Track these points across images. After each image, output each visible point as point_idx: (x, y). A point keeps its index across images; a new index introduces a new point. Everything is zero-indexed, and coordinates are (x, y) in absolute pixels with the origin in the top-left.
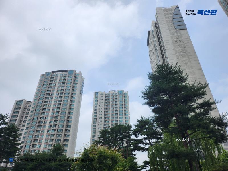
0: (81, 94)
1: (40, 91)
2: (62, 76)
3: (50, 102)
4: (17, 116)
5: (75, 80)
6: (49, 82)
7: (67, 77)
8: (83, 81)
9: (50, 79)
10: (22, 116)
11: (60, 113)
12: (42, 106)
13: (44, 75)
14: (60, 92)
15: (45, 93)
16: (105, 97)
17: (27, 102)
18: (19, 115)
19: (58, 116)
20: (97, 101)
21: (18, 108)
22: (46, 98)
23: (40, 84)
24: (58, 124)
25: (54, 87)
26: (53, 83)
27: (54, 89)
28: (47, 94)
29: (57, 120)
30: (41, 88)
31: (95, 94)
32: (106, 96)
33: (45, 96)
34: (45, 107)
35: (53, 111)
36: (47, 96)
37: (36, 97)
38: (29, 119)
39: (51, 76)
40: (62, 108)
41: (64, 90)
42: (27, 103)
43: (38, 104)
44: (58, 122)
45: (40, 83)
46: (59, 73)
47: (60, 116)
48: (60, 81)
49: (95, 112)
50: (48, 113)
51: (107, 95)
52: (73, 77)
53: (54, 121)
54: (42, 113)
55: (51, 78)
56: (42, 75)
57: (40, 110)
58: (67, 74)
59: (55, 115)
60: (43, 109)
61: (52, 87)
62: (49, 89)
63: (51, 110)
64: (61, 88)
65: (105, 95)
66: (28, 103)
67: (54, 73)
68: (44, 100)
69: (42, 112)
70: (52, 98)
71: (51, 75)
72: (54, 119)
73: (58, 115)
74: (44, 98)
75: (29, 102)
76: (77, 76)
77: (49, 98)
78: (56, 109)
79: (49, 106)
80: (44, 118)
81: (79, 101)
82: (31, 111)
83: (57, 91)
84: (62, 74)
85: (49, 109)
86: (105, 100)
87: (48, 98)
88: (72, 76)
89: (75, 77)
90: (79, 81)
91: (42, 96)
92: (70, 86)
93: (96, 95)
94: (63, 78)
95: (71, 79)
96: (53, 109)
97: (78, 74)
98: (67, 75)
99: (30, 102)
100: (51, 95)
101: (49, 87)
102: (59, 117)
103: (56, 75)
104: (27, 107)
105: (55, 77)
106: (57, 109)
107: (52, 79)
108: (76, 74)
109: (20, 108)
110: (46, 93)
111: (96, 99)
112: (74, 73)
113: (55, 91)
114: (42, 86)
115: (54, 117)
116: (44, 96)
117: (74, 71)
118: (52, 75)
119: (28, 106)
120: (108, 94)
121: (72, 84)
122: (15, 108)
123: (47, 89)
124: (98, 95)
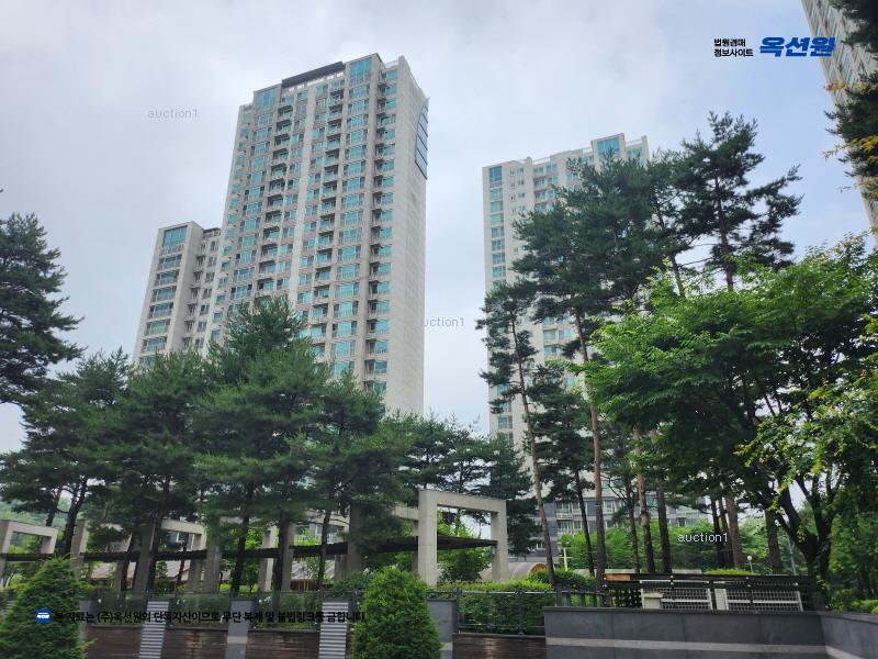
0: (420, 167)
1: (245, 178)
2: (325, 92)
3: (287, 214)
4: (175, 288)
5: (381, 102)
6: (274, 133)
7: (346, 93)
8: (420, 107)
9: (276, 119)
10: (192, 289)
11: (335, 253)
12: (261, 235)
13: (250, 107)
14: (323, 163)
15: (263, 180)
16: (536, 181)
17: (205, 232)
18: (179, 284)
19: (328, 268)
20: (499, 206)
21: (173, 258)
22: (271, 200)
23: (240, 150)
24: (331, 300)
25: (299, 147)
26: (291, 133)
27: (300, 155)
28: (272, 184)
29: (328, 286)
30: (247, 163)
31: (488, 174)
32: (539, 174)
33: (268, 193)
34: (271, 240)
35: (304, 249)
36: (276, 191)
37: (231, 205)
38: (219, 298)
39: (277, 106)
40: (341, 234)
41: (342, 153)
42: (204, 238)
43: (242, 230)
44: (331, 292)
45: (241, 145)
46: (310, 84)
47: (339, 268)
48: (317, 117)
49: (495, 256)
50: (289, 263)
51: (545, 170)
52: (373, 86)
53: (316, 293)
54: (262, 265)
55: (281, 111)
56: (245, 109)
57: (254, 252)
58: (343, 81)
59: (315, 265)
60: (265, 249)
61: (289, 149)
62: (280, 161)
63: (298, 246)
64: (325, 146)
65: (535, 171)
66: (210, 236)
67: (292, 89)
68: (265, 209)
69: (265, 260)
70: (296, 196)
71: (278, 99)
72: (314, 283)
73: (328, 264)
74: (265, 202)
75: (210, 231)
76: (390, 83)
77: (285, 201)
78: (316, 240)
79: (285, 230)
80: (276, 282)
81: (416, 199)
82: (224, 265)
83: (313, 162)
84: (326, 87)
85: (291, 246)
86: (537, 194)
87: (279, 197)
88: (368, 87)
89: (382, 88)
90: (400, 106)
91: (254, 195)
92: (366, 131)
93: (491, 181)
94: (330, 102)
95: (363, 98)
96: (305, 243)
97: (394, 71)
98: (347, 84)
99: (215, 229)
100: (291, 183)
101: (276, 154)
102: (333, 272)
103: (300, 94)
104: (207, 252)
105: (293, 105)
106: (320, 241)
107: (285, 117)
108: (384, 76)
109: (180, 257)
110: (269, 178)
111: (491, 198)
112: (374, 71)
113: (305, 165)
114: (249, 153)
115: (313, 277)
116: (261, 195)
117: (375, 60)
118: (283, 100)
119: (208, 246)
120: (548, 167)
121: (372, 119)
122: (161, 261)
123: (270, 162)
124: (500, 179)
